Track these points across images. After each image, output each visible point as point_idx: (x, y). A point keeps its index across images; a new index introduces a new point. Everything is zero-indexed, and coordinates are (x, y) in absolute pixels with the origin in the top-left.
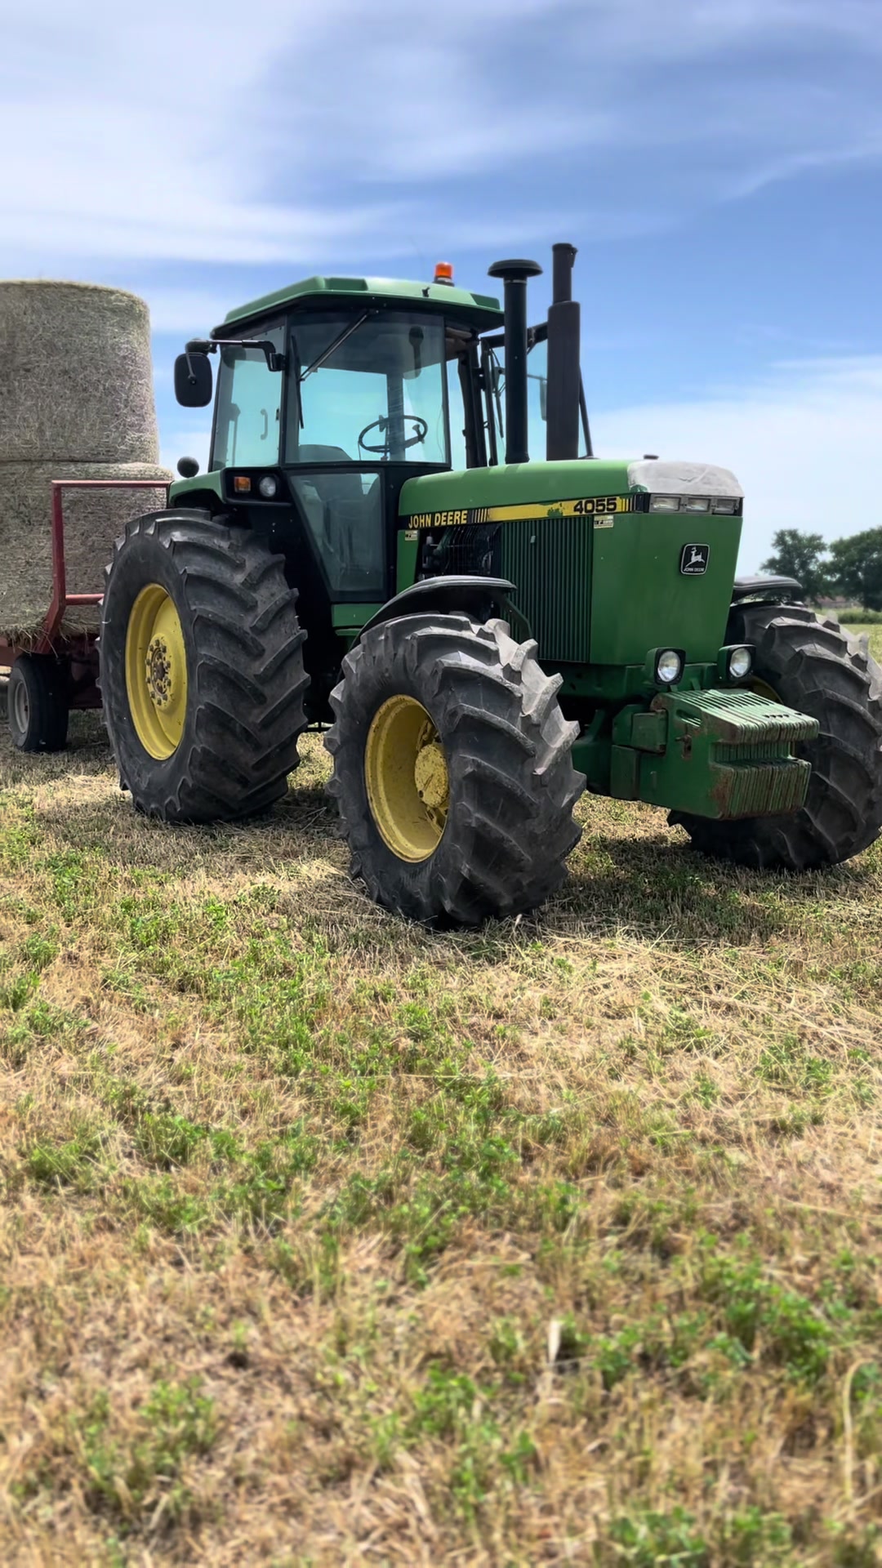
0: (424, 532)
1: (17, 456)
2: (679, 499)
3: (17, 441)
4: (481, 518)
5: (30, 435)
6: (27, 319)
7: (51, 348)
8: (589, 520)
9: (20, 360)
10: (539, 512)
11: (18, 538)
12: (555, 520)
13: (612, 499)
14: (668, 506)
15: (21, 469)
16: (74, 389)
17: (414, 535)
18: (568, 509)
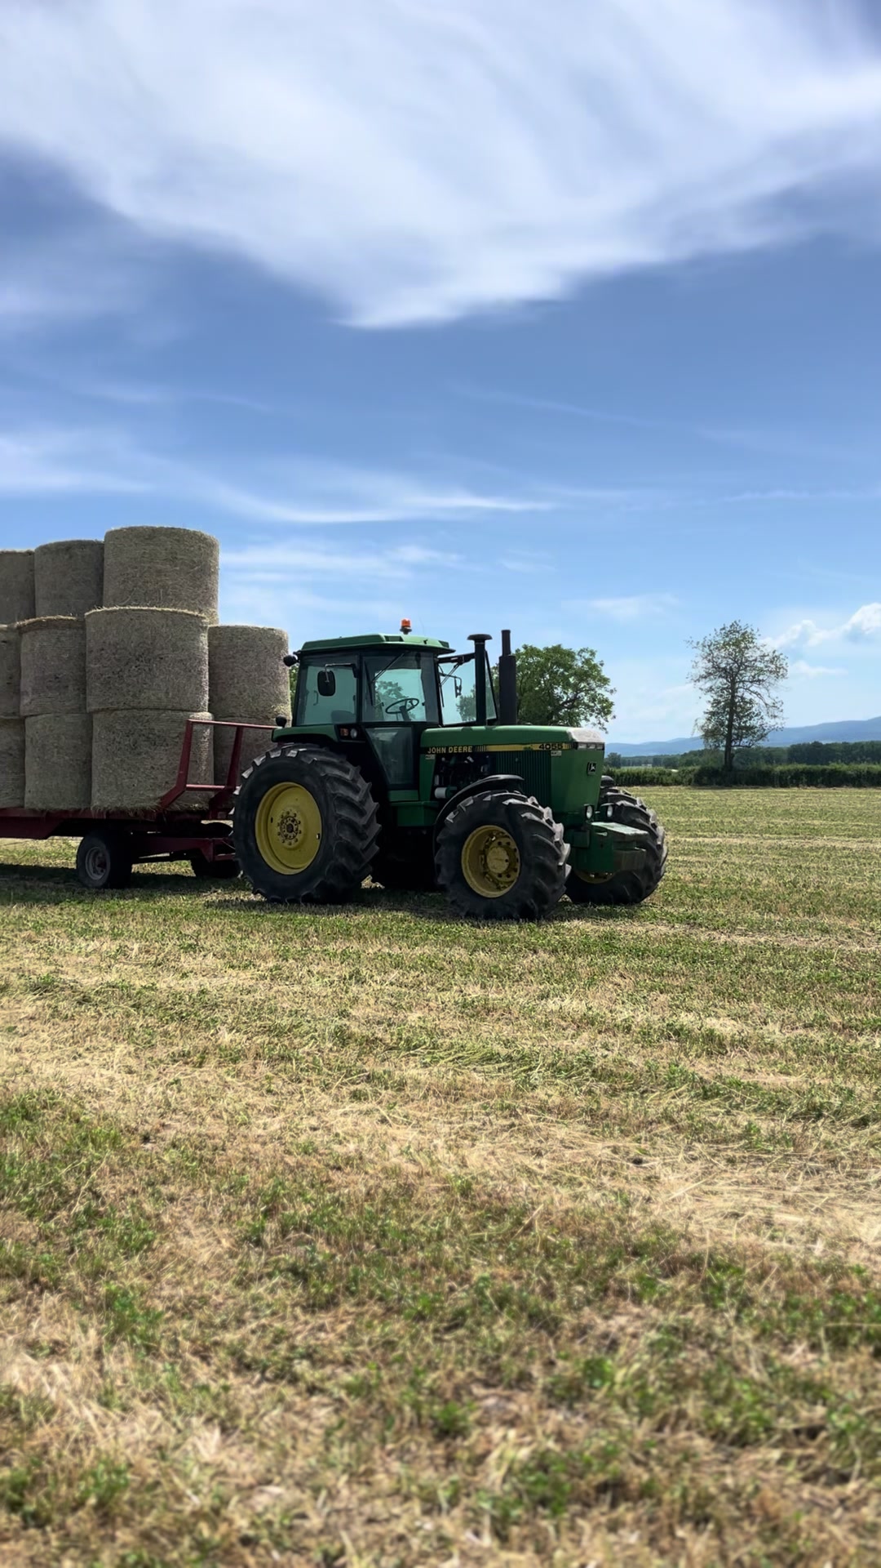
0: (439, 756)
1: (151, 706)
2: (588, 744)
3: (153, 698)
4: (482, 749)
5: (161, 695)
6: (164, 630)
7: (175, 648)
8: (549, 752)
9: (157, 652)
10: (520, 748)
11: (147, 753)
12: (529, 752)
13: (560, 744)
14: (583, 747)
15: (154, 713)
16: (185, 670)
17: (433, 757)
18: (536, 747)
